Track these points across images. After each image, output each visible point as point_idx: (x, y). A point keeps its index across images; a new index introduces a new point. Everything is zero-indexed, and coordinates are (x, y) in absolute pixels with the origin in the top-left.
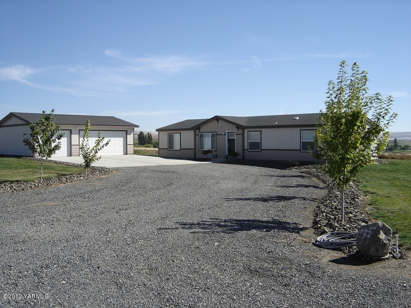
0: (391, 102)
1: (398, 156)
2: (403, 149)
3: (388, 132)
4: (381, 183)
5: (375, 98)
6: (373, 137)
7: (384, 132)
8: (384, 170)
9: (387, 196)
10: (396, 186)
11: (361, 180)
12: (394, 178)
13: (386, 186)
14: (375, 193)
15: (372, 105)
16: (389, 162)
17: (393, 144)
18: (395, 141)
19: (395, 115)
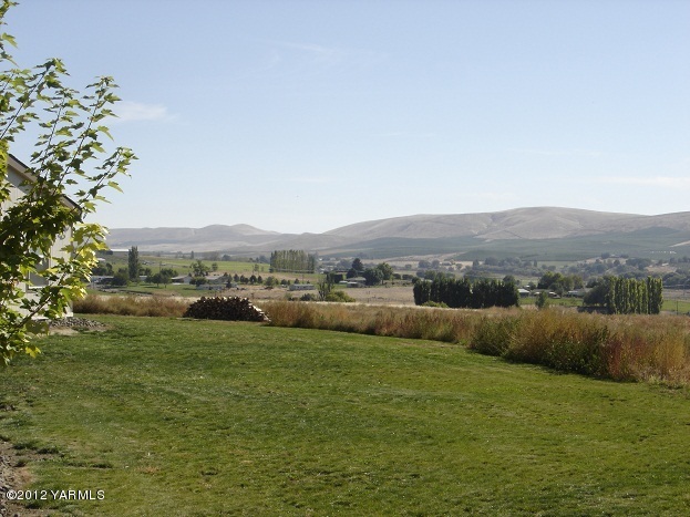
0: (107, 105)
1: (141, 304)
2: (157, 280)
3: (94, 227)
4: (81, 408)
5: (40, 80)
6: (35, 248)
7: (77, 226)
8: (91, 357)
9: (99, 461)
10: (130, 419)
11: (8, 398)
12: (126, 388)
13: (96, 417)
14: (54, 451)
15: (29, 110)
16: (110, 327)
17: (125, 265)
18: (133, 254)
19: (124, 159)
